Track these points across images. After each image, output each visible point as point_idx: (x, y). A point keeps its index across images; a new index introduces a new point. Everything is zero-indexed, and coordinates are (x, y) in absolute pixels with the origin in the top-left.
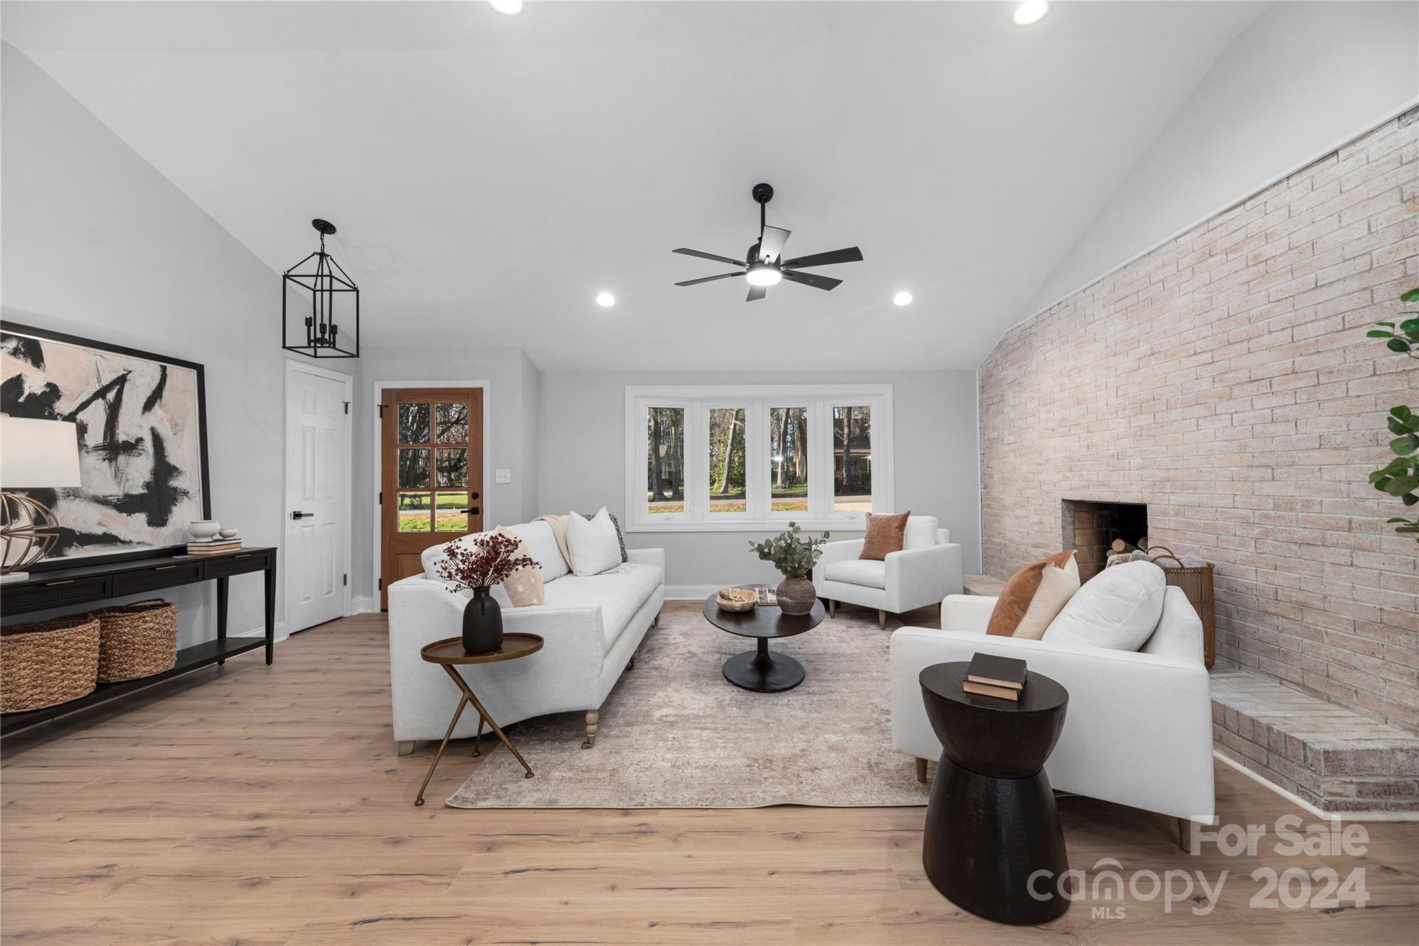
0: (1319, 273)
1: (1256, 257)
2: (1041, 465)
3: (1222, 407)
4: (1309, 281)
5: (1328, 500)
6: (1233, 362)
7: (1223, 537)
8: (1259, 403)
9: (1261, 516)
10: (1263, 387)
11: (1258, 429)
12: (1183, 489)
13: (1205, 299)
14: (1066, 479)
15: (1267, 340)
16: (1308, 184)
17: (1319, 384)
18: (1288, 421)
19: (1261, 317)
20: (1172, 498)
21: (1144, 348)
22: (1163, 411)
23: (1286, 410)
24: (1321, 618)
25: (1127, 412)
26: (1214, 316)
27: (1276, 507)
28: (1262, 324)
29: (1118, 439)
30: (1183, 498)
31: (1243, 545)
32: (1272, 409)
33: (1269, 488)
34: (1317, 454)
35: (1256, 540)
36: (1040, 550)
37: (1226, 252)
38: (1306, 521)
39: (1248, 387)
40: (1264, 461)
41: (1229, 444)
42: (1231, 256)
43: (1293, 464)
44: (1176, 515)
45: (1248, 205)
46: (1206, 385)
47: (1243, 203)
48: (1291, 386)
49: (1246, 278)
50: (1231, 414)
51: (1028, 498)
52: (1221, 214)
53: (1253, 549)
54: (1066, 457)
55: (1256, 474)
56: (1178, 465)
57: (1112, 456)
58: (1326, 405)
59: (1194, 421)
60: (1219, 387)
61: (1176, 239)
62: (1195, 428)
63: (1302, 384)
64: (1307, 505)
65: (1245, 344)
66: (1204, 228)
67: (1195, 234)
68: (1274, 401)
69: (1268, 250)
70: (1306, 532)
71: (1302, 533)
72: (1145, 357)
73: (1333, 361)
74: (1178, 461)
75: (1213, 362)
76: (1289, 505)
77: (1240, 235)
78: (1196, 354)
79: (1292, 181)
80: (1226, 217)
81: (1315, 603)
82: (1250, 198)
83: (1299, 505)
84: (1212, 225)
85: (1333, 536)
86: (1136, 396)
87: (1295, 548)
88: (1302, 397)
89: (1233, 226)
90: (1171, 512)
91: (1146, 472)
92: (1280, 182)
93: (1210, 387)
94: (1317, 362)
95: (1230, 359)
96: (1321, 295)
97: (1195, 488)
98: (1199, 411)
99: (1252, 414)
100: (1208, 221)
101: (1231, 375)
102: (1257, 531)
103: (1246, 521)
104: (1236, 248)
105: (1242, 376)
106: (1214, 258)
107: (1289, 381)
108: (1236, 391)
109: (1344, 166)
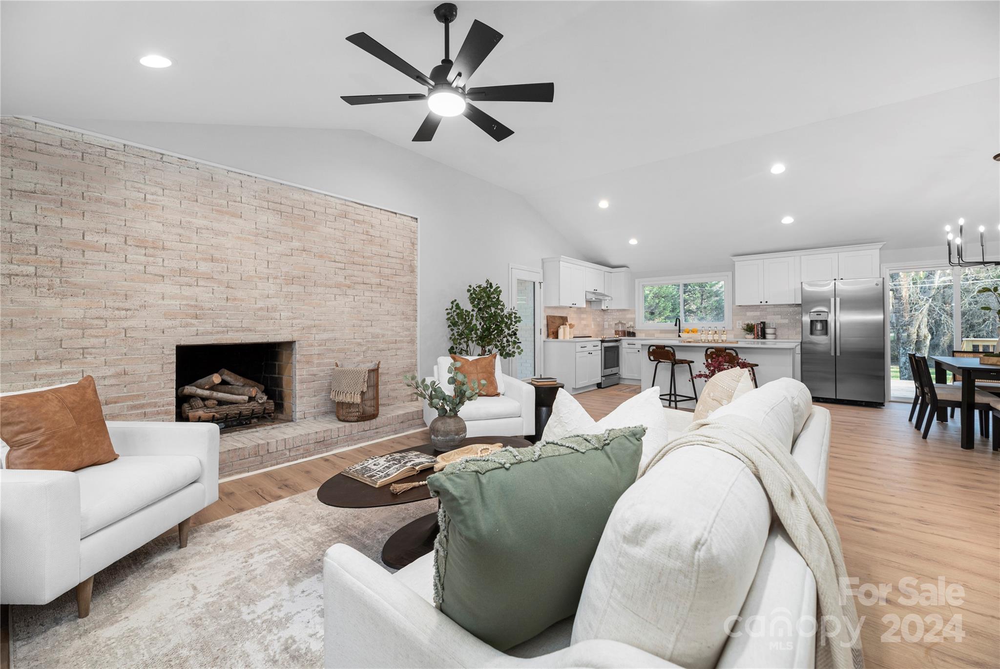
0: (389, 252)
1: (367, 232)
2: (127, 310)
3: (349, 292)
4: (386, 252)
5: (390, 333)
6: (355, 272)
7: (348, 353)
8: (367, 294)
10: (369, 287)
11: (366, 304)
12: (324, 331)
13: (343, 237)
14: (187, 325)
15: (370, 268)
16: (387, 217)
17: (388, 292)
18: (377, 303)
19: (368, 258)
20: (316, 336)
21: (296, 244)
22: (311, 286)
23: (377, 299)
24: (387, 376)
25: (278, 281)
26: (347, 248)
27: (373, 337)
28: (369, 261)
29: (268, 297)
30: (325, 336)
31: (358, 355)
32: (372, 297)
33: (370, 330)
34: (387, 317)
35: (364, 352)
36: (118, 405)
37: (354, 221)
39: (362, 285)
40: (368, 318)
41: (352, 310)
42: (356, 224)
43: (379, 320)
44: (320, 345)
46: (341, 279)
47: (363, 205)
48: (379, 290)
49: (364, 238)
50: (354, 296)
51: (83, 348)
52: (352, 202)
53: (362, 356)
54: (187, 305)
55: (364, 324)
56: (322, 318)
57: (261, 309)
58: (391, 299)
59: (333, 296)
60: (348, 282)
61: (326, 195)
62: (333, 299)
63: (383, 290)
64: (383, 336)
65: (361, 267)
66: (343, 202)
67: (337, 201)
68: (373, 294)
69: (372, 232)
70: (383, 346)
71: (381, 346)
72: (297, 250)
73: (392, 284)
74: (321, 315)
75: (345, 269)
76: (377, 336)
77: (361, 218)
78: (335, 261)
79: (382, 212)
80: (355, 205)
81: (385, 372)
82: (366, 206)
84: (347, 203)
85: (392, 346)
86: (288, 272)
87: (379, 352)
88: (383, 295)
89: (358, 211)
90: (316, 345)
91: (295, 321)
92: (378, 208)
93: (343, 280)
94: (388, 283)
96: (390, 260)
97: (333, 330)
98: (336, 291)
99: (363, 298)
100: (345, 200)
101: (354, 278)
102: (364, 348)
103: (360, 344)
104: (358, 222)
105: (360, 280)
106: (347, 220)
107: (378, 288)
108: (357, 286)
109: (397, 220)
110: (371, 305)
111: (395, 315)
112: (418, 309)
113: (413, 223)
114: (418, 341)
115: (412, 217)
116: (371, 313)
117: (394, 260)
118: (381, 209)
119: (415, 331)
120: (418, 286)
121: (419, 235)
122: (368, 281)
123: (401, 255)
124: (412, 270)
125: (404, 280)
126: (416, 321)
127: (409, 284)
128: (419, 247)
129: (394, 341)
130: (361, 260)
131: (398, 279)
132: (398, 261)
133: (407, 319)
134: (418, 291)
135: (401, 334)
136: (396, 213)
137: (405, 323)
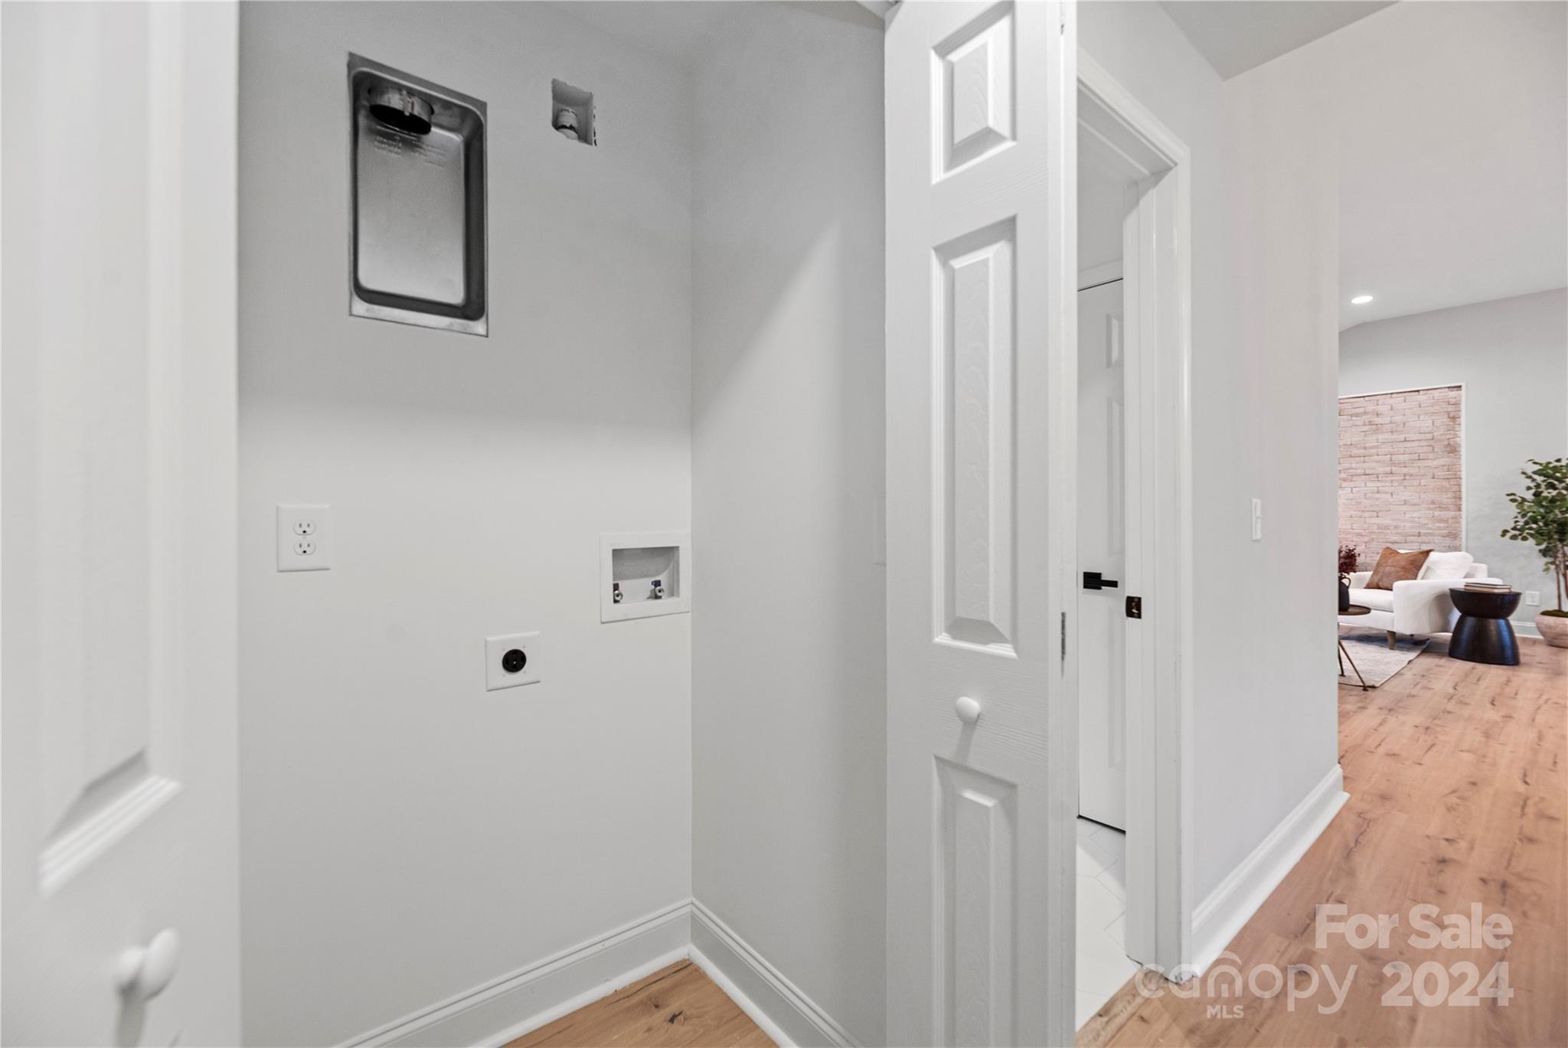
0: (1407, 436)
1: (1370, 422)
3: (1344, 484)
4: (1402, 437)
5: (1408, 525)
8: (1368, 484)
9: (1369, 532)
10: (1373, 478)
15: (1376, 458)
16: (1403, 398)
17: (1405, 479)
18: (1387, 493)
19: (1373, 448)
23: (1386, 488)
34: (1403, 507)
35: (1366, 543)
37: (1351, 415)
38: (1396, 534)
39: (1364, 477)
40: (1372, 509)
42: (1354, 418)
43: (1390, 510)
45: (1366, 398)
47: (1364, 397)
53: (1364, 547)
55: (1367, 514)
58: (1410, 487)
64: (1396, 527)
65: (1362, 458)
68: (1379, 484)
69: (1378, 420)
76: (1387, 527)
77: (1361, 410)
79: (1393, 396)
80: (1351, 400)
83: (1392, 528)
88: (1396, 484)
89: (1355, 405)
94: (1405, 470)
95: (1351, 463)
96: (1408, 445)
102: (1366, 539)
104: (1357, 415)
105: (1359, 471)
106: (1342, 417)
107: (1388, 477)
108: (1355, 478)
109: (1421, 397)
110: (1378, 495)
111: (1419, 505)
112: (1464, 495)
113: (1454, 393)
114: (1463, 535)
115: (1449, 388)
116: (1377, 503)
117: (1416, 444)
118: (1392, 394)
119: (1459, 522)
120: (1464, 469)
121: (1463, 407)
122: (1371, 472)
123: (1429, 436)
124: (1453, 449)
125: (1436, 463)
126: (1460, 510)
127: (1447, 467)
128: (1463, 420)
129: (1417, 534)
130: (1361, 452)
131: (1422, 464)
132: (1425, 443)
133: (1442, 507)
134: (1463, 475)
135: (1430, 526)
136: (1418, 391)
137: (1437, 513)
